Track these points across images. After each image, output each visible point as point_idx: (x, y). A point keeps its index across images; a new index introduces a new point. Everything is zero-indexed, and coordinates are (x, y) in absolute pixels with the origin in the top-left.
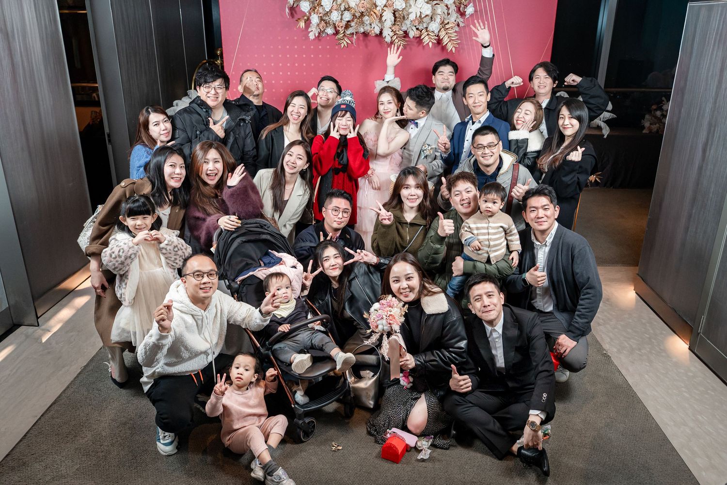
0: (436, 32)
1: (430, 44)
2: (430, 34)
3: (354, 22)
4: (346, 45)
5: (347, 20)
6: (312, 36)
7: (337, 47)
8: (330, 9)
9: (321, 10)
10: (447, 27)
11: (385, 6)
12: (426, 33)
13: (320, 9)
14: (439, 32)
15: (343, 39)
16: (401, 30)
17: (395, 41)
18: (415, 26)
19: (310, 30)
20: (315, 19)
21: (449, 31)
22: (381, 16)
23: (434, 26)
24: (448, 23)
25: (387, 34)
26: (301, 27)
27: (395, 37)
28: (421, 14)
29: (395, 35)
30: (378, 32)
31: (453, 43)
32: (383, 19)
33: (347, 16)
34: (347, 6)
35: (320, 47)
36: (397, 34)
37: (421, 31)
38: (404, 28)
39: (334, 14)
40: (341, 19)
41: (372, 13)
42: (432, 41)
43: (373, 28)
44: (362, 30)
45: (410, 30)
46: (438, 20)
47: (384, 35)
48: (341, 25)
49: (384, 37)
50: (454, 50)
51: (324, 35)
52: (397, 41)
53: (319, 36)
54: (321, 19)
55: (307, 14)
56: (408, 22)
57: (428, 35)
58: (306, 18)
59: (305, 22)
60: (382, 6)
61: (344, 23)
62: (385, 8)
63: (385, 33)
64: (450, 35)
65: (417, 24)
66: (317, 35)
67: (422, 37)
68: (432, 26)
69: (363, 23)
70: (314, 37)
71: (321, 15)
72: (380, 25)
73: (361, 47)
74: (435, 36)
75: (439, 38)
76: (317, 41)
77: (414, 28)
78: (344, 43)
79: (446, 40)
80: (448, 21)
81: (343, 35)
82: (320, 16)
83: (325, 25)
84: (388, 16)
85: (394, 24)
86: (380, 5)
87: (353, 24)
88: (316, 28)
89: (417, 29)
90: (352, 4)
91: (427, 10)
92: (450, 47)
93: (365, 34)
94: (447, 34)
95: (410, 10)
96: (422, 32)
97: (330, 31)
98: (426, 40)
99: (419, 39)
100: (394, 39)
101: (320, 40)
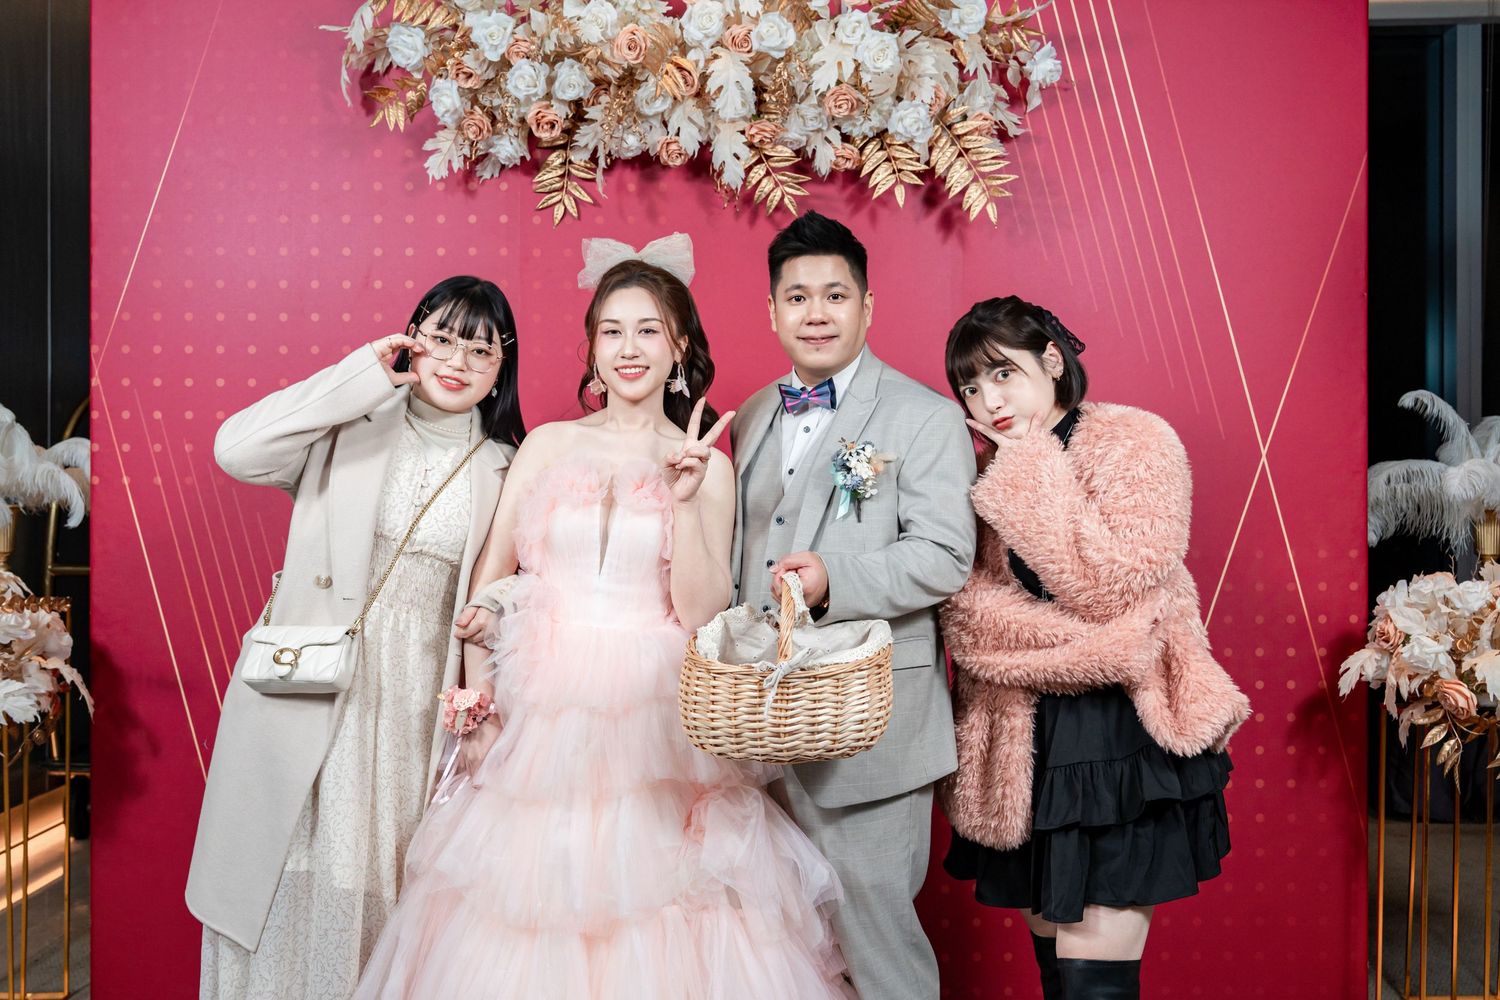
0: (920, 147)
1: (900, 194)
2: (897, 155)
3: (599, 107)
4: (573, 211)
5: (572, 94)
6: (436, 168)
7: (537, 220)
8: (502, 50)
9: (469, 60)
10: (960, 132)
11: (719, 43)
12: (881, 153)
13: (465, 59)
14: (931, 149)
15: (560, 189)
16: (785, 144)
17: (763, 184)
18: (838, 128)
19: (429, 145)
20: (446, 98)
21: (967, 147)
22: (704, 77)
23: (911, 121)
24: (965, 117)
25: (731, 159)
26: (391, 127)
27: (763, 173)
28: (857, 69)
29: (759, 161)
30: (692, 148)
31: (989, 188)
32: (711, 86)
33: (572, 81)
34: (568, 42)
35: (472, 219)
36: (768, 157)
37: (862, 150)
38: (795, 132)
39: (517, 73)
40: (549, 96)
41: (669, 67)
42: (906, 180)
43: (672, 129)
44: (632, 145)
45: (817, 142)
46: (926, 93)
47: (716, 164)
48: (550, 118)
49: (717, 167)
50: (992, 212)
51: (487, 175)
52: (772, 185)
53: (469, 175)
54: (473, 97)
55: (417, 76)
56: (808, 108)
57: (888, 160)
58: (411, 95)
59: (410, 115)
60: (707, 44)
61: (560, 112)
62: (718, 50)
63: (721, 154)
64: (974, 158)
65: (844, 112)
66: (457, 165)
67: (865, 171)
68: (901, 119)
69: (634, 114)
70: (445, 173)
71: (470, 84)
72: (698, 116)
73: (631, 219)
74: (918, 160)
75: (932, 171)
76: (460, 195)
77: (835, 136)
78: (564, 205)
79: (958, 178)
80: (961, 109)
81: (560, 172)
82: (468, 86)
83: (487, 121)
84: (731, 78)
85: (759, 115)
86: (699, 36)
87: (592, 112)
88: (455, 140)
89: (846, 138)
90: (591, 33)
91: (880, 52)
92: (976, 201)
93: (646, 164)
94: (960, 155)
95: (816, 58)
96: (867, 151)
97: (508, 148)
98: (881, 180)
99: (853, 179)
100: (758, 178)
101: (471, 193)
